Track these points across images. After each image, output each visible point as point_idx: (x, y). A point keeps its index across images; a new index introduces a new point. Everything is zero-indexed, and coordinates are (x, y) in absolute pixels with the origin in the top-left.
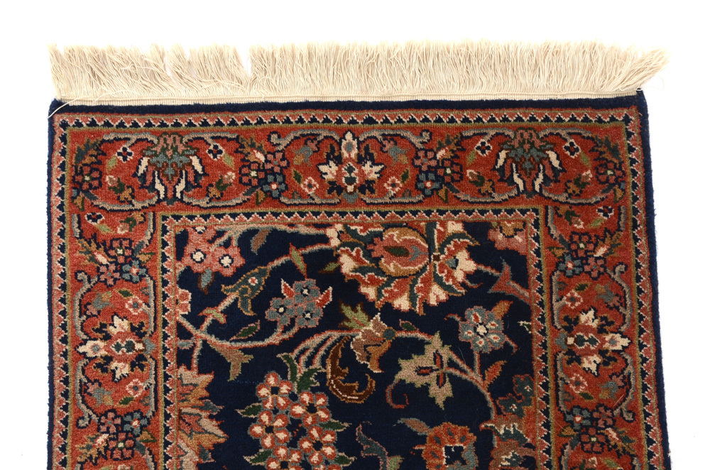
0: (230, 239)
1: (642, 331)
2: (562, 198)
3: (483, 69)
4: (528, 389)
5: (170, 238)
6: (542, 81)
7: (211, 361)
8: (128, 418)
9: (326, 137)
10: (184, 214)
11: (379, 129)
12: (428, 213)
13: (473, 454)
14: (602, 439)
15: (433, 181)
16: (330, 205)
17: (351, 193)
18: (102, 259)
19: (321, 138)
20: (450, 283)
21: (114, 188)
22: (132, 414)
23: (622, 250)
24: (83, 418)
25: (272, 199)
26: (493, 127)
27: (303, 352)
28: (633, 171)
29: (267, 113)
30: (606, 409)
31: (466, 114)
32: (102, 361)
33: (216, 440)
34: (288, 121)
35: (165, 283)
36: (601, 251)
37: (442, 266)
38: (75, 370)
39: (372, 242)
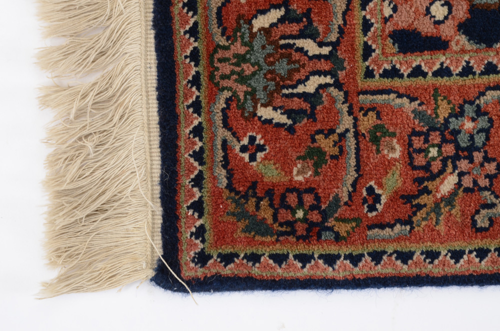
5: (405, 63)
10: (360, 39)
21: (317, 165)
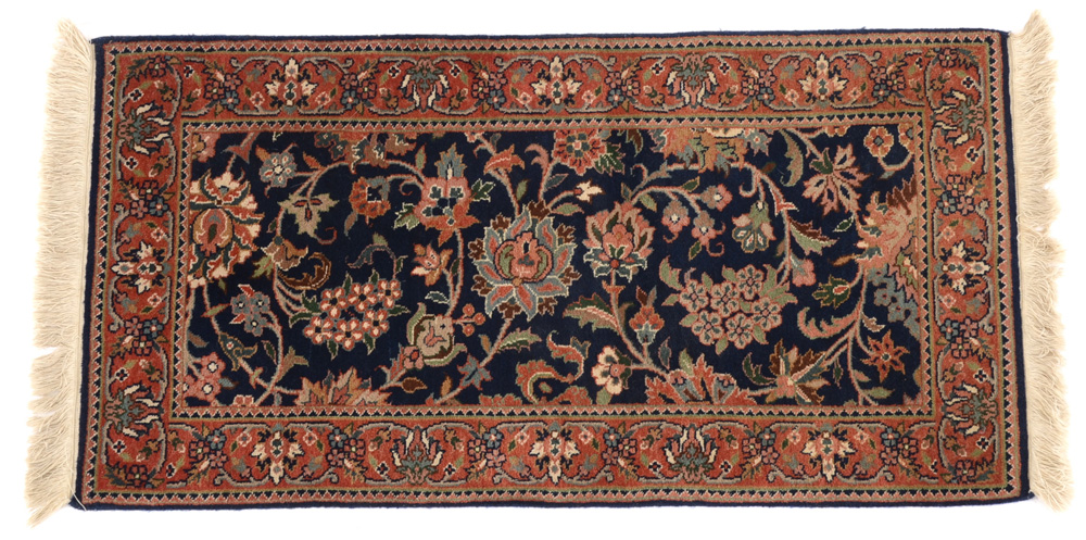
0: (195, 364)
1: (284, 49)
2: (176, 104)
3: (65, 162)
4: (325, 137)
5: (190, 411)
6: (79, 115)
7: (292, 379)
8: (333, 444)
9: (115, 287)
10: (172, 400)
11: (111, 244)
12: (182, 208)
13: (374, 180)
14: (366, 83)
15: (157, 204)
16: (171, 285)
17: (163, 268)
18: (205, 465)
19: (115, 291)
20: (240, 192)
21: (147, 455)
22: (330, 441)
23: (219, 61)
24: (331, 479)
25: (164, 330)
26: (115, 155)
27: (289, 308)
28: (156, 49)
29: (92, 333)
30: (343, 79)
31: (102, 176)
32: (287, 465)
33: (354, 376)
34: (100, 317)
35: (228, 415)
36: (220, 77)
37: (226, 199)
38: (293, 486)
39: (204, 253)
